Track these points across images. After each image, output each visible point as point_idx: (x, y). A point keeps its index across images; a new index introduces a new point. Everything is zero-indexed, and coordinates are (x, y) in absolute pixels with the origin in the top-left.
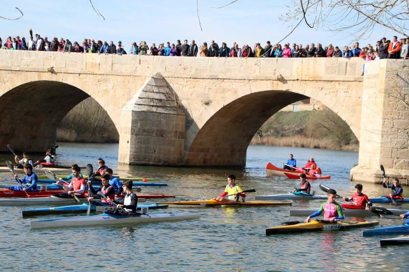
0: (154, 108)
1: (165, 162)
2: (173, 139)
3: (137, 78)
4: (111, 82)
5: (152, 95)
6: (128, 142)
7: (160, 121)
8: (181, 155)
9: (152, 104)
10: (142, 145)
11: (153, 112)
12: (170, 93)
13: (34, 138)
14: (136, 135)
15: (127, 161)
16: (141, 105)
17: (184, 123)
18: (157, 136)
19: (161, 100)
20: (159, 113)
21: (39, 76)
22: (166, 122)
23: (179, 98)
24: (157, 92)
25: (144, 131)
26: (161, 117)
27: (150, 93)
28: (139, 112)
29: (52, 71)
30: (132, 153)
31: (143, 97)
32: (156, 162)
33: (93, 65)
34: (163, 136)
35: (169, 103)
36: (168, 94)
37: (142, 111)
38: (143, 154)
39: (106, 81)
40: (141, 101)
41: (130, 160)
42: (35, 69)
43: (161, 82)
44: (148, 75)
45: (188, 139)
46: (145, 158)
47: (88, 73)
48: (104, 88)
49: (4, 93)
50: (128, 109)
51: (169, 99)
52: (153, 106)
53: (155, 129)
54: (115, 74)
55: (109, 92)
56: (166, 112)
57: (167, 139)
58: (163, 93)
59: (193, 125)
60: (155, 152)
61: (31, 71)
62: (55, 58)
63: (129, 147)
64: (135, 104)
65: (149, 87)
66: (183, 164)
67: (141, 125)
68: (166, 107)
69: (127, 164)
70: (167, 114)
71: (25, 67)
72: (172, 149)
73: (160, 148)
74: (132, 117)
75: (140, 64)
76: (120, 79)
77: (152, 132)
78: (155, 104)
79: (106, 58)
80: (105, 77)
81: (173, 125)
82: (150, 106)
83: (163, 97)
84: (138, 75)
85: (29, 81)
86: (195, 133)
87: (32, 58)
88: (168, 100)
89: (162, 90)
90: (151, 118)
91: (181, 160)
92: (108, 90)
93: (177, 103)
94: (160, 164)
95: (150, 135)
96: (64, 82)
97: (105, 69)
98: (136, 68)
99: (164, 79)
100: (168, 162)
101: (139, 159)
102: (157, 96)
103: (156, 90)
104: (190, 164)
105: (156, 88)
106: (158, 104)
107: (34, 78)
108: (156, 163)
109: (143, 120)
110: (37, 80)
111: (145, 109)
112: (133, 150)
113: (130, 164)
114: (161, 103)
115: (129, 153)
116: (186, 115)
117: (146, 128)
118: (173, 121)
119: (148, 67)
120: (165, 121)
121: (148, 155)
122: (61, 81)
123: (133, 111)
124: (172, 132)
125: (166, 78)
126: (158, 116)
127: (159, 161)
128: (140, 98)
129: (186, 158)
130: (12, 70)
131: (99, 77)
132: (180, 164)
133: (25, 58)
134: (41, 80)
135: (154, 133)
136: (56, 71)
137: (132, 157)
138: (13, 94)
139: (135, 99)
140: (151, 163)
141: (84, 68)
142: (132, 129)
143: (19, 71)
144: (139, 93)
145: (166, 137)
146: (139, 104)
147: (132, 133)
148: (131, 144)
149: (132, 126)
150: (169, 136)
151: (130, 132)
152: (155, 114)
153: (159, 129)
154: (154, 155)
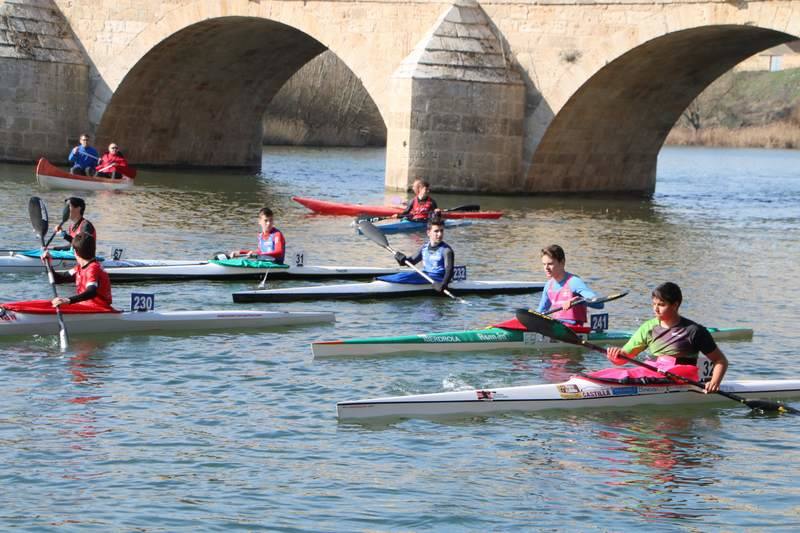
0: (458, 70)
1: (483, 185)
2: (498, 136)
3: (422, 7)
4: (369, 17)
5: (454, 44)
6: (405, 144)
7: (472, 99)
8: (515, 169)
9: (454, 62)
10: (434, 151)
11: (455, 80)
12: (493, 37)
13: (218, 137)
14: (422, 129)
15: (403, 184)
16: (431, 65)
17: (521, 102)
18: (464, 130)
19: (472, 54)
20: (470, 81)
21: (224, 7)
22: (484, 101)
23: (512, 49)
24: (464, 38)
25: (438, 120)
26: (474, 91)
27: (450, 39)
28: (428, 79)
30: (413, 167)
31: (435, 47)
32: (462, 185)
34: (476, 131)
35: (491, 61)
36: (487, 40)
37: (433, 78)
38: (437, 169)
39: (359, 14)
40: (431, 57)
43: (472, 14)
45: (530, 137)
46: (439, 177)
48: (356, 30)
50: (404, 75)
51: (491, 51)
52: (456, 67)
53: (461, 115)
55: (365, 39)
56: (483, 79)
57: (485, 136)
58: (478, 39)
59: (541, 105)
60: (460, 164)
63: (407, 155)
64: (420, 63)
65: (448, 28)
66: (519, 188)
67: (431, 107)
68: (483, 68)
69: (402, 190)
70: (484, 83)
72: (497, 157)
73: (470, 157)
74: (414, 91)
76: (387, 9)
77: (456, 122)
78: (461, 63)
80: (358, 6)
81: (499, 106)
82: (450, 66)
83: (476, 47)
85: (204, 18)
86: (545, 123)
88: (486, 54)
89: (475, 33)
90: (453, 92)
91: (515, 180)
92: (364, 34)
93: (508, 60)
94: (471, 189)
95: (450, 130)
96: (274, 18)
99: (480, 7)
100: (487, 184)
102: (465, 46)
103: (462, 31)
104: (535, 189)
105: (463, 28)
106: (467, 63)
107: (212, 11)
108: (462, 189)
109: (435, 97)
110: (219, 15)
111: (438, 73)
112: (416, 161)
114: (474, 61)
115: (406, 167)
116: (525, 85)
117: (443, 114)
118: (499, 97)
120: (481, 99)
121: (446, 170)
122: (267, 17)
123: (413, 78)
124: (496, 121)
125: (483, 7)
126: (468, 87)
127: (470, 184)
128: (428, 50)
129: (526, 176)
131: (345, 8)
132: (513, 190)
134: (228, 15)
135: (458, 124)
137: (414, 175)
138: (172, 45)
139: (419, 53)
140: (453, 187)
142: (412, 117)
144: (427, 39)
145: (483, 133)
146: (427, 64)
147: (413, 126)
148: (410, 149)
149: (413, 109)
150: (491, 130)
151: (409, 123)
152: (460, 83)
153: (467, 115)
154: (458, 171)
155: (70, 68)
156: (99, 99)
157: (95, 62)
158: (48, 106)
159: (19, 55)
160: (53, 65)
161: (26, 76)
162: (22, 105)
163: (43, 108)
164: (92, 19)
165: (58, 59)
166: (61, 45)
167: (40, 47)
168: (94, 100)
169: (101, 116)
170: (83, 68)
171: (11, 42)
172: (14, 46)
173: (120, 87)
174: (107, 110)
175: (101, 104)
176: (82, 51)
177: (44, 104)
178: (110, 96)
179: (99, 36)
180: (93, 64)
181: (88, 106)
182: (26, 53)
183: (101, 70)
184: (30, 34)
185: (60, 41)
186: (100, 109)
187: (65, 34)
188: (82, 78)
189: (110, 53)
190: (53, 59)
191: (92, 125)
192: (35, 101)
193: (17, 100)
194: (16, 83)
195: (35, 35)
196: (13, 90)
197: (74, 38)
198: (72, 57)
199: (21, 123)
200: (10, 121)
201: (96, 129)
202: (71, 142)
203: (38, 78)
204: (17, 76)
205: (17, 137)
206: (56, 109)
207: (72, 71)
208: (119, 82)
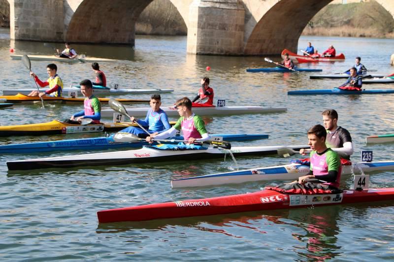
0: (217, 4)
1: (226, 52)
2: (234, 31)
6: (195, 35)
7: (223, 16)
8: (240, 45)
10: (207, 37)
11: (216, 8)
13: (117, 31)
14: (202, 28)
15: (195, 51)
16: (206, 1)
17: (243, 17)
18: (220, 29)
20: (222, 9)
22: (228, 17)
25: (209, 25)
26: (224, 12)
28: (205, 8)
30: (198, 44)
34: (225, 29)
37: (207, 7)
38: (208, 45)
41: (197, 50)
45: (247, 32)
46: (209, 48)
50: (195, 6)
52: (216, 2)
53: (219, 22)
56: (227, 8)
57: (228, 32)
59: (252, 19)
60: (218, 42)
63: (196, 39)
64: (201, 1)
66: (242, 53)
67: (206, 19)
68: (228, 3)
69: (194, 54)
72: (233, 40)
73: (222, 40)
74: (199, 12)
77: (216, 26)
78: (218, 1)
81: (234, 19)
82: (214, 2)
86: (253, 26)
90: (215, 13)
91: (240, 50)
94: (222, 54)
95: (214, 29)
100: (228, 52)
101: (204, 50)
104: (248, 54)
106: (221, 1)
108: (219, 53)
109: (207, 15)
111: (209, 5)
112: (200, 42)
113: (197, 54)
115: (196, 44)
116: (245, 10)
117: (211, 22)
118: (234, 15)
120: (226, 16)
121: (212, 46)
123: (199, 7)
124: (233, 25)
126: (221, 11)
127: (222, 51)
129: (245, 48)
132: (239, 54)
135: (217, 27)
137: (199, 48)
140: (215, 53)
142: (198, 23)
145: (228, 30)
146: (204, 1)
147: (198, 27)
148: (198, 37)
149: (198, 20)
150: (230, 28)
151: (197, 26)
152: (218, 9)
153: (221, 23)
154: (217, 46)
156: (69, 15)
160: (49, 1)
161: (39, 5)
162: (37, 17)
168: (67, 16)
169: (69, 22)
170: (62, 2)
173: (76, 11)
174: (72, 19)
175: (69, 17)
177: (46, 17)
178: (73, 14)
180: (66, 1)
181: (64, 18)
186: (68, 19)
188: (61, 6)
191: (65, 26)
192: (42, 16)
193: (35, 15)
194: (34, 8)
196: (33, 11)
199: (37, 25)
200: (32, 24)
201: (67, 28)
202: (57, 33)
203: (43, 6)
204: (35, 5)
205: (35, 31)
206: (51, 19)
207: (57, 3)
208: (77, 8)
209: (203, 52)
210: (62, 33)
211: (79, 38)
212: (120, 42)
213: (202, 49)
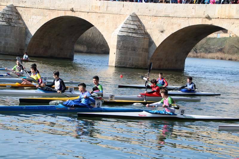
0: (130, 33)
2: (141, 52)
3: (121, 15)
4: (106, 18)
5: (130, 26)
6: (115, 53)
7: (134, 42)
8: (145, 62)
9: (129, 31)
10: (123, 56)
11: (129, 36)
12: (141, 25)
13: (62, 49)
14: (119, 49)
15: (114, 65)
16: (123, 32)
17: (148, 43)
18: (131, 50)
19: (134, 29)
20: (134, 37)
21: (65, 13)
23: (146, 28)
24: (132, 24)
25: (124, 47)
26: (135, 39)
27: (128, 25)
29: (72, 10)
30: (116, 60)
31: (124, 27)
32: (130, 66)
33: (96, 7)
34: (135, 51)
35: (140, 31)
36: (139, 25)
37: (123, 35)
38: (123, 61)
39: (103, 17)
40: (123, 30)
41: (115, 64)
42: (63, 8)
43: (135, 18)
44: (128, 14)
45: (150, 53)
46: (124, 63)
47: (93, 12)
48: (102, 21)
49: (46, 22)
50: (115, 34)
51: (140, 28)
52: (130, 32)
53: (131, 46)
54: (108, 13)
55: (104, 24)
57: (137, 52)
58: (136, 25)
59: (153, 44)
60: (130, 60)
61: (61, 10)
62: (74, 3)
63: (115, 57)
64: (120, 31)
65: (128, 21)
66: (146, 67)
67: (122, 43)
68: (137, 33)
69: (113, 66)
70: (138, 37)
71: (58, 7)
72: (140, 58)
73: (133, 58)
74: (118, 39)
75: (123, 7)
76: (111, 15)
77: (129, 48)
78: (131, 32)
79: (104, 3)
80: (103, 14)
81: (141, 44)
82: (128, 32)
83: (136, 27)
84: (122, 13)
85: (59, 16)
86: (154, 49)
87: (61, 3)
88: (138, 29)
89: (136, 23)
90: (129, 39)
91: (145, 65)
92: (104, 22)
93: (144, 31)
94: (133, 67)
95: (128, 50)
96: (79, 17)
97: (103, 9)
98: (121, 9)
99: (137, 16)
100: (137, 66)
101: (121, 64)
102: (132, 27)
103: (132, 23)
105: (132, 22)
106: (133, 32)
107: (62, 14)
109: (123, 41)
110: (64, 15)
111: (125, 34)
112: (118, 58)
113: (115, 67)
114: (135, 31)
115: (115, 60)
116: (149, 38)
117: (126, 45)
118: (142, 42)
119: (128, 9)
120: (136, 42)
121: (126, 61)
122: (77, 16)
123: (118, 35)
124: (140, 48)
125: (138, 16)
126: (133, 38)
127: (133, 65)
128: (122, 27)
129: (148, 64)
130: (50, 9)
131: (99, 15)
133: (57, 2)
134: (66, 15)
135: (130, 49)
136: (75, 10)
137: (117, 62)
138: (50, 23)
139: (119, 28)
140: (128, 66)
141: (91, 9)
142: (117, 46)
143: (54, 10)
144: (122, 24)
145: (137, 51)
146: (122, 31)
148: (116, 55)
149: (117, 44)
150: (139, 50)
151: (116, 48)
152: (131, 37)
153: (132, 46)
154: (129, 62)
155: (21, 28)
156: (29, 37)
157: (28, 27)
158: (14, 39)
159: (6, 24)
160: (16, 28)
161: (8, 30)
162: (6, 38)
163: (12, 39)
164: (28, 15)
165: (17, 26)
166: (18, 22)
167: (13, 22)
168: (27, 38)
169: (29, 42)
170: (24, 29)
171: (4, 21)
172: (5, 22)
173: (34, 35)
174: (31, 40)
176: (24, 24)
177: (13, 38)
178: (32, 37)
179: (29, 20)
180: (27, 28)
181: (25, 39)
182: (9, 24)
183: (29, 29)
184: (10, 18)
185: (18, 21)
186: (29, 40)
187: (20, 19)
188: (24, 32)
189: (32, 25)
190: (16, 26)
191: (26, 45)
192: (10, 37)
194: (6, 32)
195: (11, 19)
197: (22, 20)
198: (21, 26)
199: (6, 43)
200: (3, 43)
201: (27, 46)
202: (20, 49)
203: (12, 31)
204: (6, 30)
205: (5, 47)
206: (16, 40)
207: (21, 29)
208: (35, 33)
209: (119, 66)
210: (24, 50)
211: (35, 53)
212: (63, 57)
213: (119, 64)
